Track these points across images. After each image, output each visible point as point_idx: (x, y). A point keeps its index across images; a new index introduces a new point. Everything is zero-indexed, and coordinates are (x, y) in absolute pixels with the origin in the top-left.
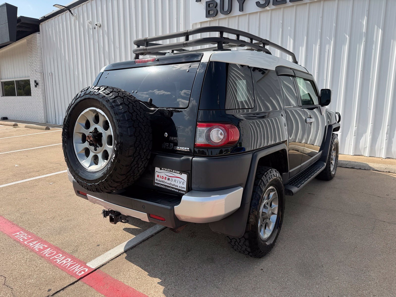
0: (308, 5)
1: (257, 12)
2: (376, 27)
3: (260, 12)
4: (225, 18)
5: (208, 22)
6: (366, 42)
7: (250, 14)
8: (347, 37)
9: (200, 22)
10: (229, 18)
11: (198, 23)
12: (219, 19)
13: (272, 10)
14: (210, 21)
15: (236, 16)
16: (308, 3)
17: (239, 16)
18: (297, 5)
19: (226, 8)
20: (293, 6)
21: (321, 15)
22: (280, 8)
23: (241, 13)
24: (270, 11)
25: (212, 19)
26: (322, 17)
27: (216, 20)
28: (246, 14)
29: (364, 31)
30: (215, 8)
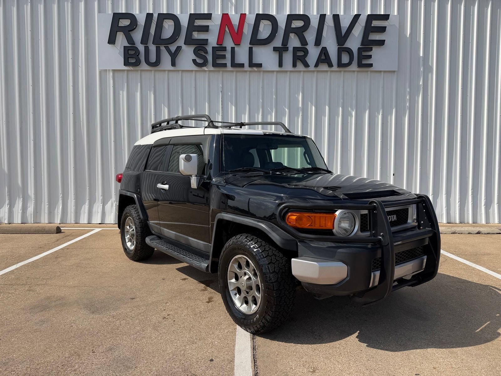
0: (248, 73)
1: (192, 71)
2: (310, 103)
3: (196, 71)
4: (151, 71)
5: (126, 72)
6: (303, 116)
7: (183, 71)
8: (287, 110)
9: (112, 70)
10: (155, 71)
11: (109, 70)
12: (142, 71)
13: (210, 71)
14: (128, 70)
15: (165, 71)
16: (249, 71)
17: (169, 71)
18: (237, 71)
19: (153, 58)
20: (232, 71)
21: (261, 86)
22: (219, 71)
23: (172, 68)
24: (207, 73)
25: (132, 69)
26: (263, 88)
27: (137, 70)
28: (178, 71)
29: (300, 106)
30: (137, 56)
